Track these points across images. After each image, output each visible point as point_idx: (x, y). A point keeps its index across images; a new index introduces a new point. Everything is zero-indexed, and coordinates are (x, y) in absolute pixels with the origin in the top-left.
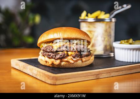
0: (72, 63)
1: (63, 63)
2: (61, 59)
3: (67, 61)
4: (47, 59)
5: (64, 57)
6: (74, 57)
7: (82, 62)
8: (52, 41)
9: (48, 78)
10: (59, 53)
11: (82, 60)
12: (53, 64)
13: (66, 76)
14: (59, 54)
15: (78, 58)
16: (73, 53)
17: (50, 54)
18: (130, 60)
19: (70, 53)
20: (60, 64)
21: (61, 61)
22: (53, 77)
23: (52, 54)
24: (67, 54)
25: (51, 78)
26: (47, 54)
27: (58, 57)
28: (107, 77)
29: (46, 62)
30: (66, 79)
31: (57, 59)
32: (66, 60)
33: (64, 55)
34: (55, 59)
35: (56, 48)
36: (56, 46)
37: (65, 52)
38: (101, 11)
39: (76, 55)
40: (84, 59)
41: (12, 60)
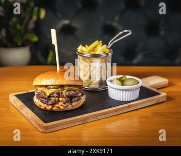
0: (63, 109)
1: (54, 108)
2: (53, 105)
3: (58, 107)
4: (40, 103)
5: (55, 104)
6: (65, 103)
7: (72, 106)
8: (46, 86)
9: (40, 127)
10: (51, 98)
12: (45, 108)
14: (51, 100)
15: (69, 104)
16: (64, 99)
17: (43, 99)
19: (61, 99)
20: (52, 109)
21: (53, 107)
23: (45, 100)
24: (59, 100)
26: (41, 99)
27: (50, 103)
28: (94, 121)
29: (40, 106)
31: (49, 105)
32: (57, 105)
33: (55, 102)
34: (47, 104)
35: (48, 94)
36: (48, 92)
37: (57, 99)
38: (99, 41)
39: (66, 101)
40: (74, 104)
41: (10, 95)
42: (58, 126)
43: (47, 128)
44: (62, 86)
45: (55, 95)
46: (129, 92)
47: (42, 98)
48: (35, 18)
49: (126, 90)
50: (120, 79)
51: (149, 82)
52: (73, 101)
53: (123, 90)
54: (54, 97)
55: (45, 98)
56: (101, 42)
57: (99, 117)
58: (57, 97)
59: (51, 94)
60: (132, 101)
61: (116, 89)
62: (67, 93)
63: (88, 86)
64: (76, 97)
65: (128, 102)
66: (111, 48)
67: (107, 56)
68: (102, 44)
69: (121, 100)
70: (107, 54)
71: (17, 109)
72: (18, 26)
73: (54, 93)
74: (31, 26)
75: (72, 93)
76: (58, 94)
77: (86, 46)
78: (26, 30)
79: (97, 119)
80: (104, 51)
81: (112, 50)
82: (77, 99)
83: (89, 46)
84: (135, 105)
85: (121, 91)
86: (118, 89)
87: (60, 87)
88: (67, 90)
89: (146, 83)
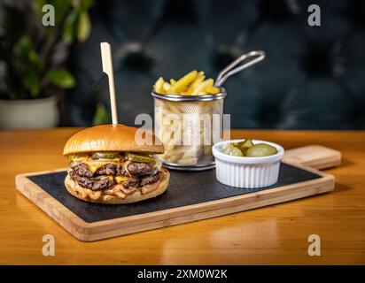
0: (123, 199)
1: (106, 197)
2: (103, 190)
3: (113, 195)
4: (78, 187)
5: (107, 188)
6: (127, 188)
7: (142, 194)
8: (90, 154)
9: (77, 230)
10: (99, 178)
11: (141, 191)
12: (88, 197)
13: (106, 226)
14: (99, 180)
15: (134, 189)
16: (125, 179)
17: (83, 179)
18: (239, 184)
19: (119, 179)
20: (101, 198)
21: (103, 194)
22: (84, 229)
23: (87, 181)
24: (115, 180)
25: (81, 230)
26: (79, 179)
27: (97, 186)
28: (186, 223)
29: (78, 192)
30: (107, 231)
31: (96, 190)
32: (111, 191)
33: (108, 184)
34: (91, 189)
35: (94, 169)
36: (94, 165)
37: (111, 178)
38: (198, 71)
39: (130, 183)
40: (145, 189)
41: (17, 177)
42: (112, 230)
43: (90, 232)
44: (122, 154)
45: (108, 171)
46: (258, 170)
47: (82, 176)
48: (67, 38)
49: (251, 166)
50: (239, 146)
51: (301, 157)
52: (143, 183)
53: (245, 165)
54: (105, 174)
55: (88, 177)
56: (202, 73)
57: (197, 217)
58: (111, 174)
59: (99, 169)
60: (264, 188)
61: (231, 163)
62: (131, 168)
63: (175, 162)
64: (149, 175)
65: (255, 190)
66: (223, 85)
67: (214, 100)
68: (204, 77)
69: (242, 187)
70: (214, 96)
71: (31, 202)
72: (33, 56)
73: (105, 166)
74: (60, 55)
75: (141, 167)
76: (114, 168)
77: (172, 81)
78: (49, 64)
79: (191, 219)
80: (209, 91)
81: (223, 90)
82: (150, 179)
83: (177, 80)
84: (270, 196)
85: (242, 168)
86: (235, 164)
87: (117, 156)
88: (133, 162)
89: (295, 157)
